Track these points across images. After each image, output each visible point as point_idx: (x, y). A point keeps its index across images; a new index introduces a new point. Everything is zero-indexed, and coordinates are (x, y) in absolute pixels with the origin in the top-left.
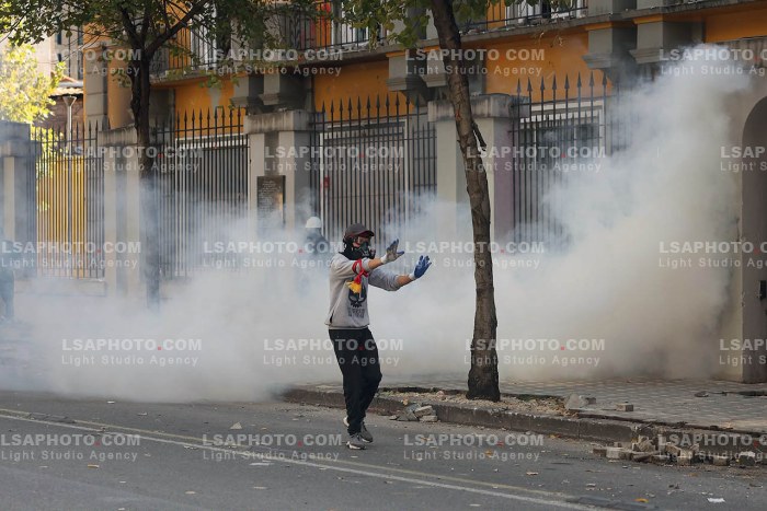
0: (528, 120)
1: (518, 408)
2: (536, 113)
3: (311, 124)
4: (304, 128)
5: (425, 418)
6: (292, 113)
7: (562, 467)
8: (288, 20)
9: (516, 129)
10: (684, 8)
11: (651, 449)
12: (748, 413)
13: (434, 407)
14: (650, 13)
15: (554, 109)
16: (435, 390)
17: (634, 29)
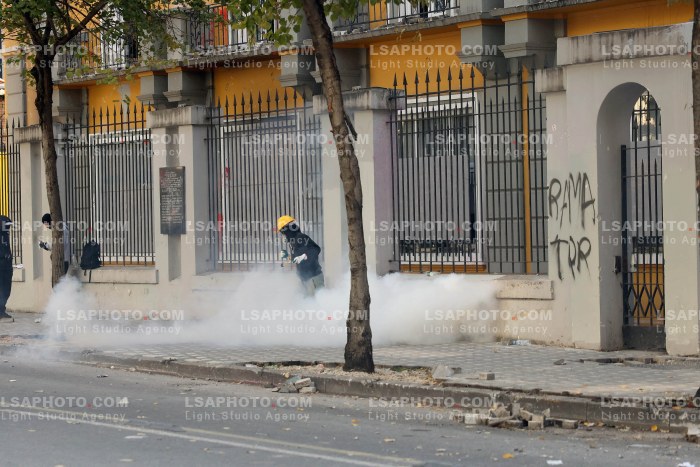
0: (404, 112)
1: (389, 378)
2: (411, 106)
3: (208, 118)
4: (201, 122)
5: (305, 390)
6: (190, 108)
7: (419, 433)
8: (189, 23)
9: (393, 120)
10: (546, 6)
11: (505, 415)
12: (600, 379)
13: (312, 379)
14: (516, 11)
15: (417, 103)
16: (316, 363)
17: (502, 25)
